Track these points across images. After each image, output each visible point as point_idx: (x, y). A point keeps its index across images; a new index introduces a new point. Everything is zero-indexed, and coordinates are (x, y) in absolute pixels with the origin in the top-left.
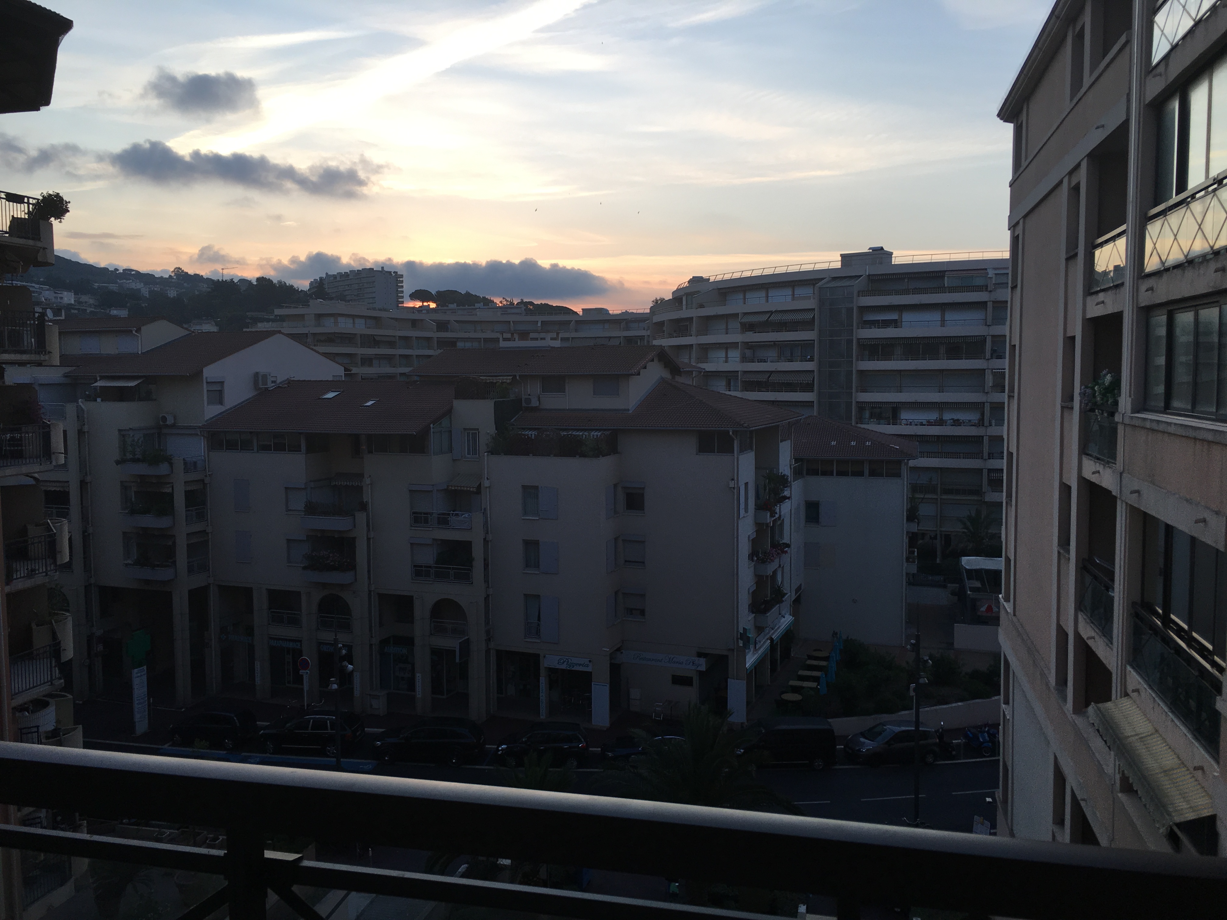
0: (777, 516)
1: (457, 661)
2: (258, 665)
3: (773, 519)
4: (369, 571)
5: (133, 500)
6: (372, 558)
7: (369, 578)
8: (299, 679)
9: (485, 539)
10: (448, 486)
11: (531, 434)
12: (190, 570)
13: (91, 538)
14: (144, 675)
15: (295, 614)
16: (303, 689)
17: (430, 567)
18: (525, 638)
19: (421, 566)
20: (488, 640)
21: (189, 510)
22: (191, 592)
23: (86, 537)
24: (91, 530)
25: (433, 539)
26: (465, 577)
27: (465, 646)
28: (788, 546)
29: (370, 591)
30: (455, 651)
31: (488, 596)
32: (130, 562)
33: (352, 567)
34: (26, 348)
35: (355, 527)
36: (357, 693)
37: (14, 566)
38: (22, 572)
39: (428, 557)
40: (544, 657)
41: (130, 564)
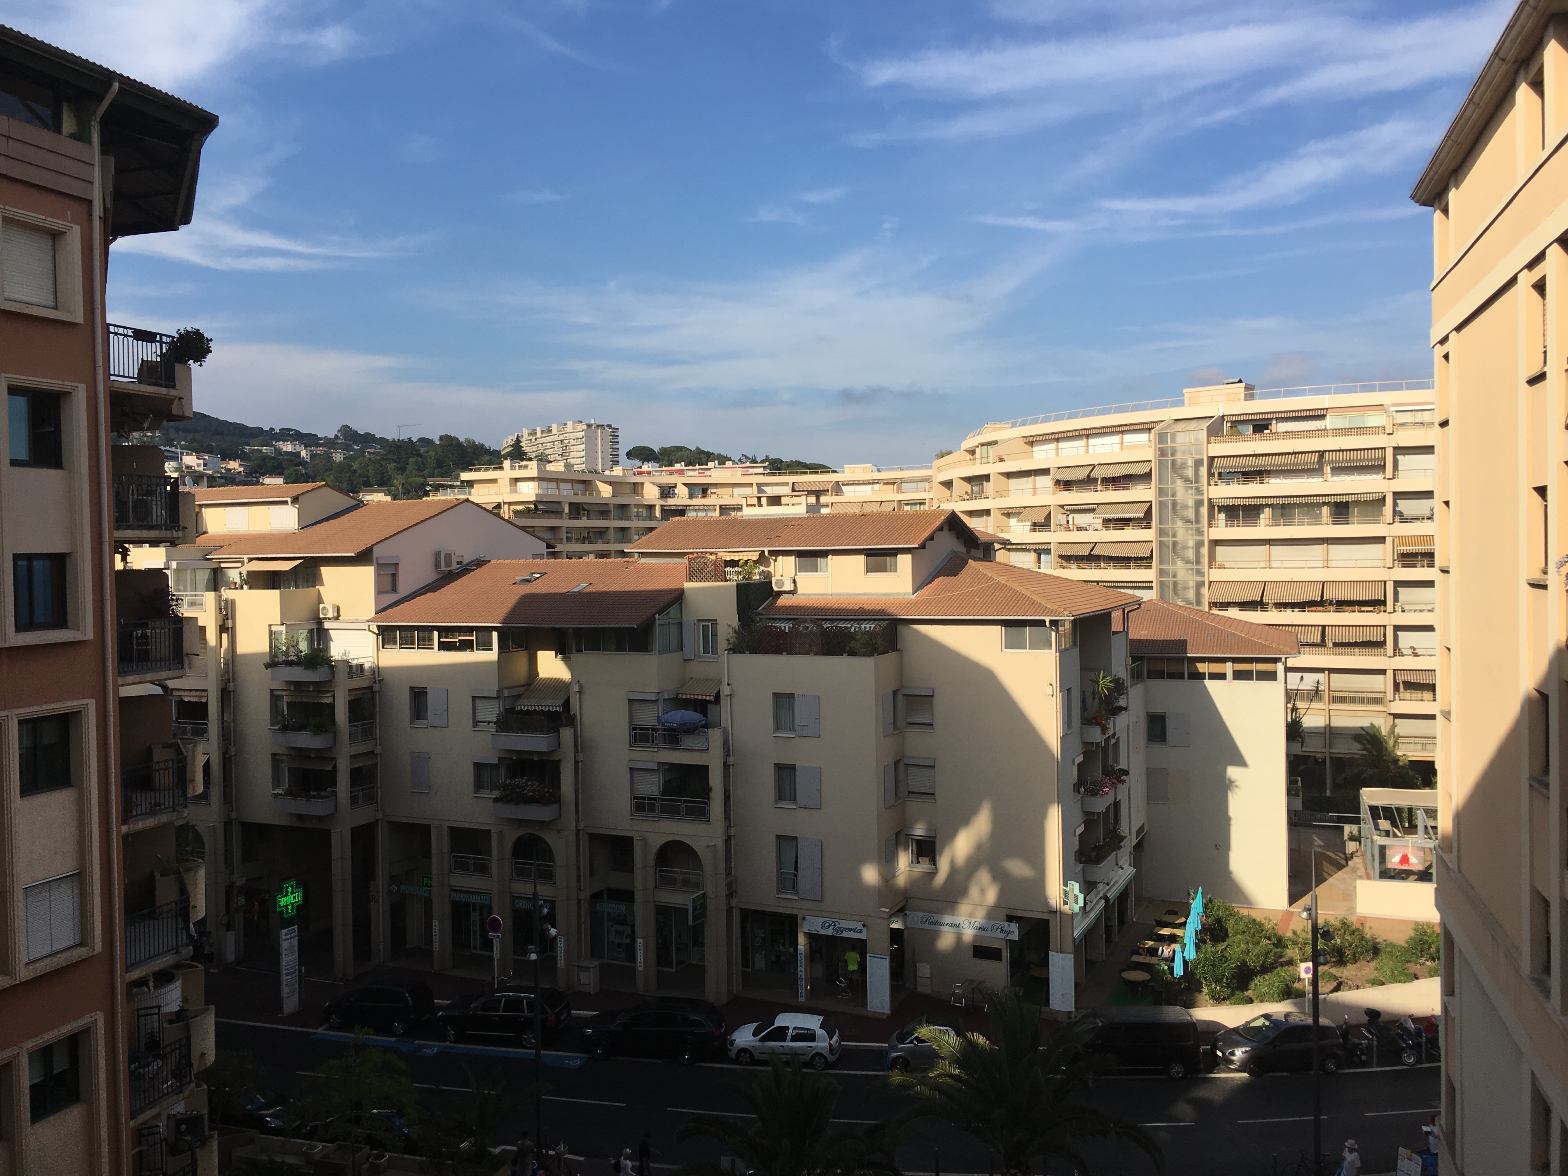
0: (1111, 733)
1: (690, 922)
2: (436, 923)
3: (1105, 737)
4: (577, 804)
5: (286, 713)
6: (580, 786)
7: (577, 813)
8: (488, 944)
9: (725, 763)
10: (677, 694)
11: (785, 627)
12: (354, 801)
13: (233, 761)
14: (295, 936)
15: (483, 859)
16: (492, 957)
17: (654, 799)
18: (778, 894)
19: (644, 798)
20: (730, 896)
21: (353, 726)
22: (354, 831)
23: (227, 760)
24: (232, 751)
25: (659, 763)
26: (700, 813)
27: (701, 903)
28: (1126, 773)
29: (578, 831)
30: (687, 909)
31: (730, 837)
32: (280, 792)
33: (555, 798)
34: (154, 523)
35: (559, 747)
36: (561, 963)
37: (134, 799)
38: (144, 808)
39: (651, 786)
40: (804, 918)
41: (281, 795)
